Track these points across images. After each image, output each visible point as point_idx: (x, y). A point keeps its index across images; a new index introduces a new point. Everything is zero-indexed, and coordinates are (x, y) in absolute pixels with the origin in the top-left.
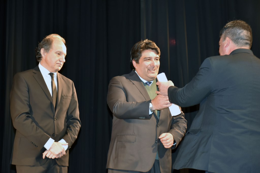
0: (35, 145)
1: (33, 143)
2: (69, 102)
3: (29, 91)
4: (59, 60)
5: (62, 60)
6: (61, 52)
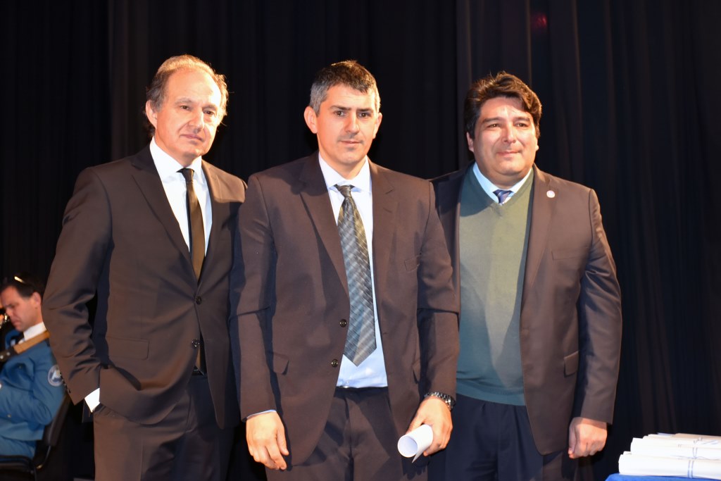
4: (188, 125)
5: (195, 123)
6: (190, 101)
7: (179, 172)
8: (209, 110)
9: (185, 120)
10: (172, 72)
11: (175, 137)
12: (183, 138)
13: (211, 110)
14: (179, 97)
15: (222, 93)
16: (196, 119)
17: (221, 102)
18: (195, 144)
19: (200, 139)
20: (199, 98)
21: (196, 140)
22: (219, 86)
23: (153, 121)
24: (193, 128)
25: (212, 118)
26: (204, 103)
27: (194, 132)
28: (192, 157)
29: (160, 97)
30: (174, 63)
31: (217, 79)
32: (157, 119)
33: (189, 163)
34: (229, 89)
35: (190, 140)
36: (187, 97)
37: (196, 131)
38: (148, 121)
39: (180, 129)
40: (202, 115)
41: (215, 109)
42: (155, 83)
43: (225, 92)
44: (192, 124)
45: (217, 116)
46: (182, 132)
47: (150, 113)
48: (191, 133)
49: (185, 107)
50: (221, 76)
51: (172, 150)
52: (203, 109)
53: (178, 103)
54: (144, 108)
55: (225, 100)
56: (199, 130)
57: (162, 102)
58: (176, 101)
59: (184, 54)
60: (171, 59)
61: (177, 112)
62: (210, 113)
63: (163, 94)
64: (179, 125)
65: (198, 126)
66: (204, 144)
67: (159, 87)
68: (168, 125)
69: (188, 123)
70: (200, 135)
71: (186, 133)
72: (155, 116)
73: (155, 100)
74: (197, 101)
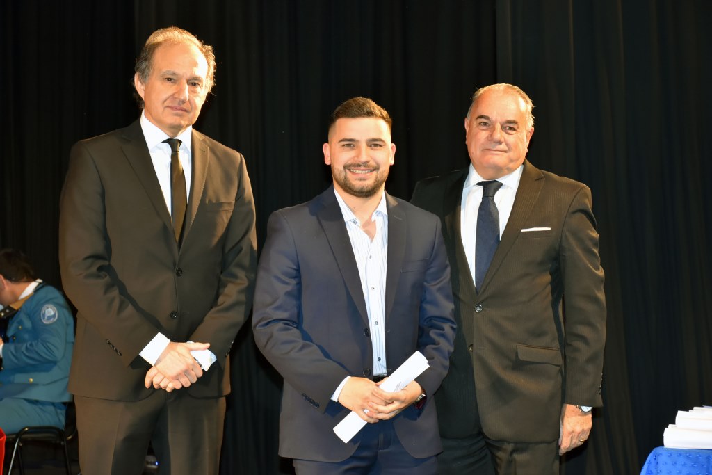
0: (116, 351)
1: (109, 343)
2: (226, 221)
3: (103, 196)
4: (173, 97)
5: (179, 95)
6: (174, 74)
7: (164, 142)
8: (194, 82)
9: (170, 93)
10: (159, 44)
11: (160, 109)
12: (168, 110)
13: (196, 82)
14: (164, 70)
15: (209, 65)
16: (180, 91)
17: (208, 73)
18: (181, 116)
19: (186, 111)
20: (183, 71)
21: (180, 112)
22: (207, 56)
23: (141, 93)
24: (178, 100)
25: (198, 89)
26: (188, 75)
27: (179, 104)
28: (178, 128)
29: (147, 70)
30: (162, 36)
31: (204, 50)
32: (145, 91)
33: (176, 134)
34: (216, 60)
35: (175, 112)
36: (172, 70)
37: (181, 103)
39: (165, 101)
40: (187, 87)
41: (201, 81)
43: (213, 63)
44: (176, 96)
45: (204, 87)
46: (166, 104)
47: (139, 86)
48: (175, 105)
49: (170, 79)
50: (209, 48)
51: (159, 122)
52: (188, 81)
53: (163, 75)
55: (212, 71)
56: (184, 102)
57: (148, 74)
58: (161, 74)
59: (171, 26)
60: (159, 31)
61: (163, 84)
62: (194, 84)
63: (149, 66)
64: (164, 96)
65: (182, 98)
66: (191, 115)
67: (146, 60)
68: (154, 97)
69: (173, 95)
70: (184, 106)
71: (170, 105)
72: (143, 87)
73: (143, 72)
74: (181, 73)
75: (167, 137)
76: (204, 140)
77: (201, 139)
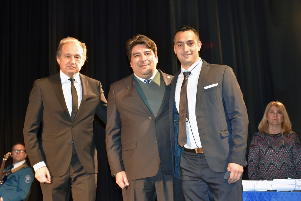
4: (69, 63)
6: (69, 54)
7: (68, 80)
8: (77, 57)
10: (64, 44)
11: (65, 67)
12: (68, 68)
13: (78, 57)
14: (65, 53)
15: (84, 51)
16: (71, 60)
18: (73, 69)
20: (73, 53)
22: (82, 46)
23: (59, 63)
25: (79, 59)
26: (75, 54)
29: (60, 54)
33: (72, 77)
35: (70, 68)
36: (68, 53)
38: (57, 62)
39: (66, 64)
40: (74, 59)
41: (80, 56)
42: (58, 48)
44: (70, 62)
45: (81, 59)
47: (58, 60)
48: (70, 65)
49: (68, 56)
50: (84, 44)
52: (74, 56)
53: (65, 55)
54: (56, 58)
55: (85, 53)
56: (73, 64)
57: (60, 55)
59: (68, 37)
61: (65, 58)
62: (77, 58)
65: (72, 62)
68: (62, 63)
69: (69, 62)
70: (74, 66)
71: (68, 66)
72: (59, 60)
73: (58, 55)
74: (72, 54)
75: (69, 78)
76: (85, 78)
77: (84, 77)
